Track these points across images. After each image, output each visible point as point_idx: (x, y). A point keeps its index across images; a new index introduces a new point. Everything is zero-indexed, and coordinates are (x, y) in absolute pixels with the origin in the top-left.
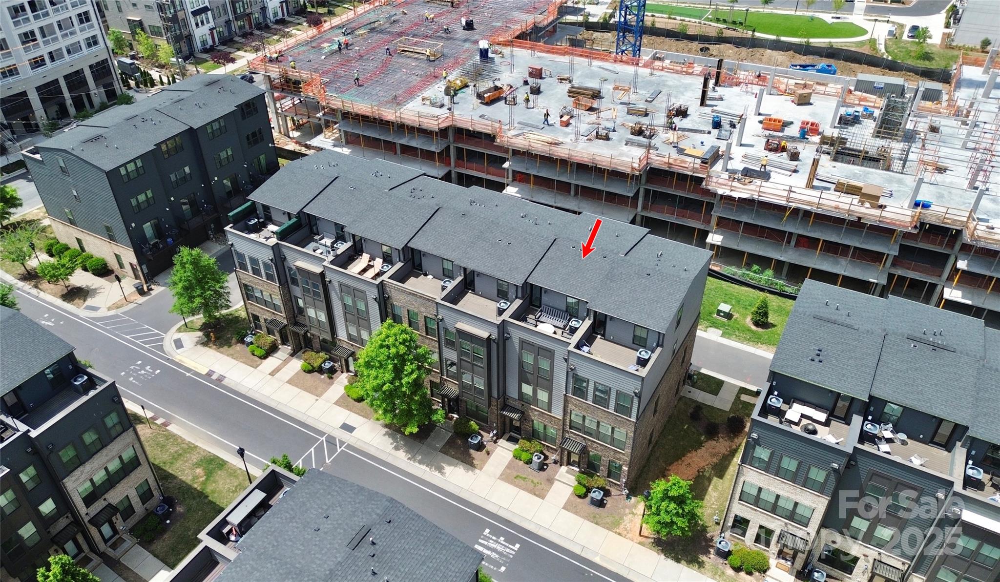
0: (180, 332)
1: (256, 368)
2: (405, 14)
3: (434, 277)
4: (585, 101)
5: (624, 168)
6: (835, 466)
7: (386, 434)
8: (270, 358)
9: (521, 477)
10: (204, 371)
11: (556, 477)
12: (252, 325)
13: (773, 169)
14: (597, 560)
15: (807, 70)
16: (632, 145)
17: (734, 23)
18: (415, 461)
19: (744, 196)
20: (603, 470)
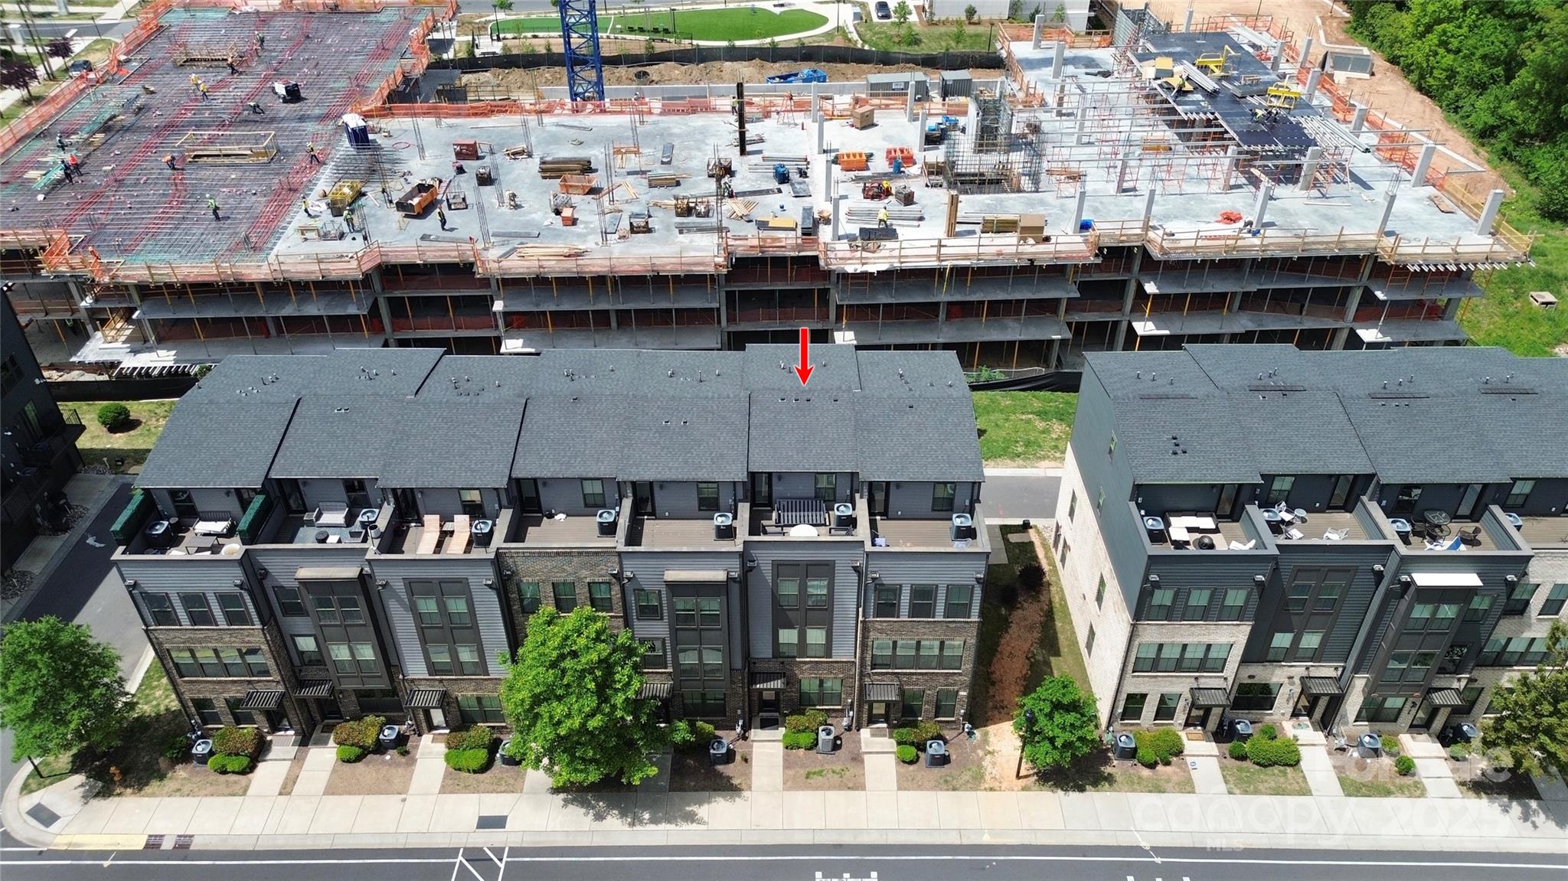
0: (31, 791)
1: (244, 793)
2: (152, 92)
3: (568, 515)
4: (575, 180)
5: (702, 268)
6: (1260, 578)
7: (566, 802)
8: (261, 765)
9: (814, 773)
10: (139, 844)
11: (864, 749)
12: (196, 720)
13: (894, 222)
14: (986, 839)
15: (791, 82)
16: (689, 231)
17: (656, 31)
18: (641, 822)
19: (884, 267)
20: (927, 708)
